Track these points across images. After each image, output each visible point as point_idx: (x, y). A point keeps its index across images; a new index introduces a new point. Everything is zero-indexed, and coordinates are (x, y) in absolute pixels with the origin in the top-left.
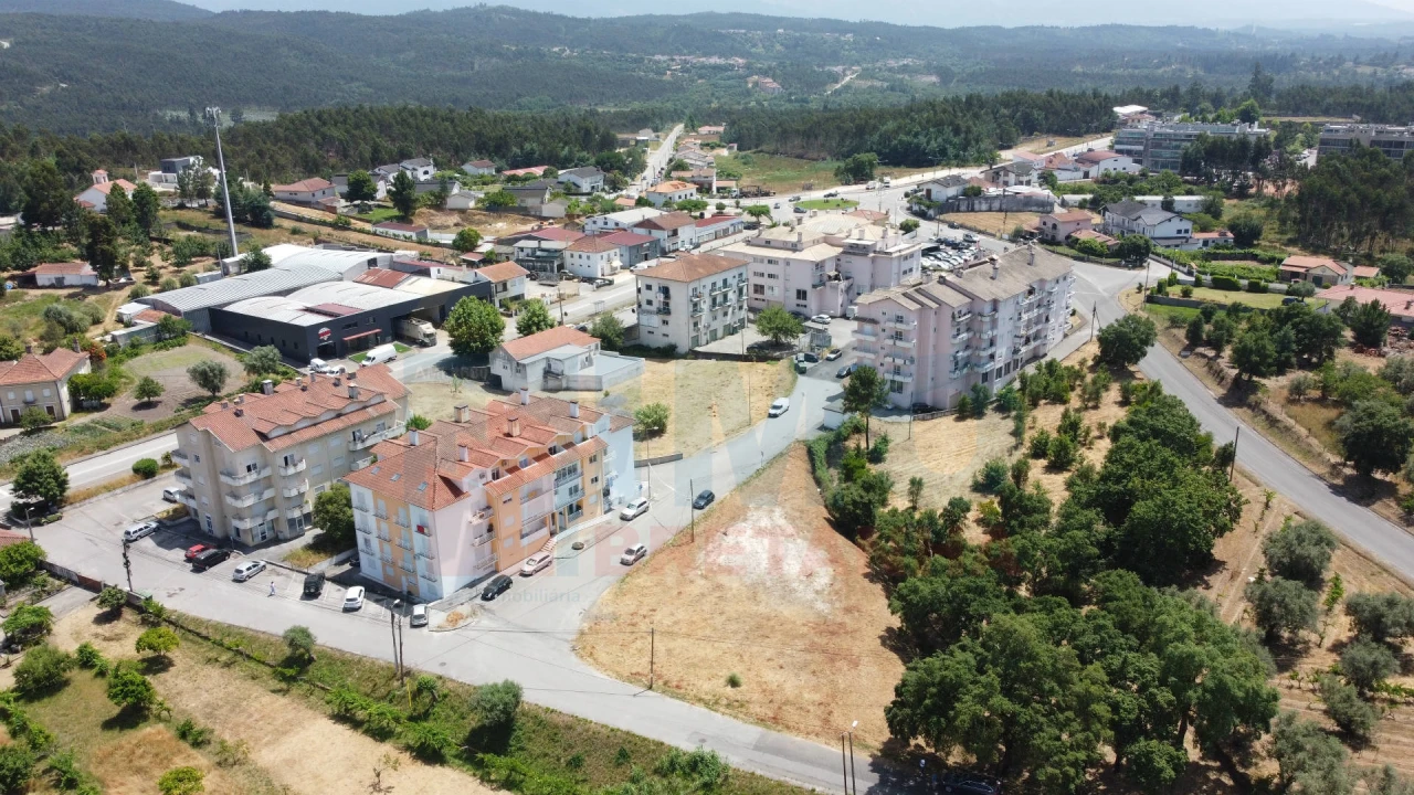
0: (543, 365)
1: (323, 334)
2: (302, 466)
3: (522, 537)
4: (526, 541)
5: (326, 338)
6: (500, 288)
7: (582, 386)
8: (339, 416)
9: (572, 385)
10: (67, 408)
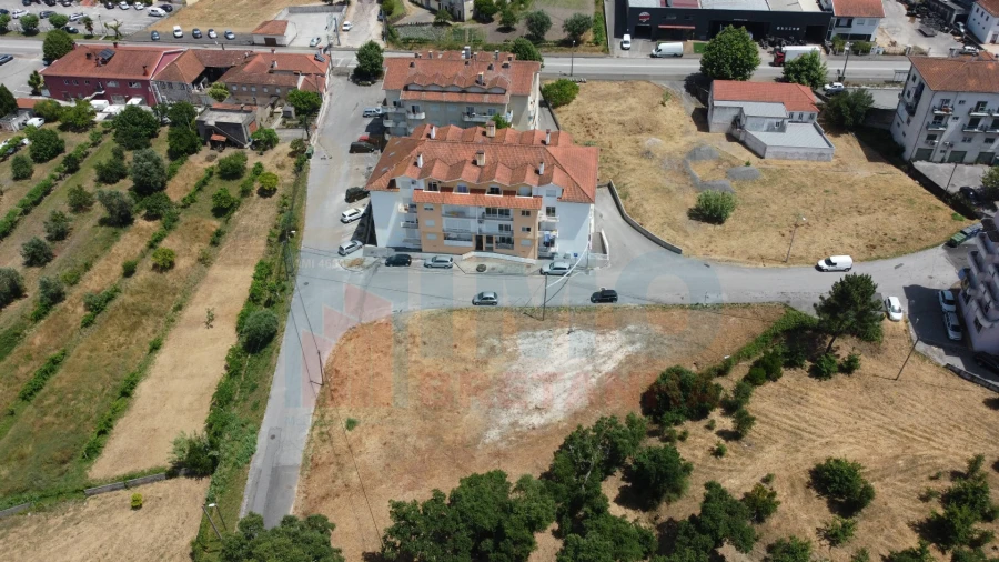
0: (735, 113)
1: (643, 17)
2: (423, 116)
3: (447, 238)
4: (446, 242)
5: (645, 20)
6: (843, 23)
7: (753, 147)
8: (464, 92)
9: (748, 143)
10: (468, 15)
